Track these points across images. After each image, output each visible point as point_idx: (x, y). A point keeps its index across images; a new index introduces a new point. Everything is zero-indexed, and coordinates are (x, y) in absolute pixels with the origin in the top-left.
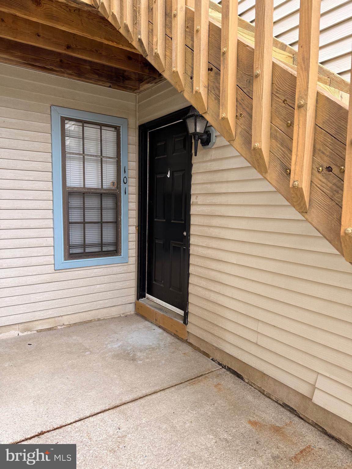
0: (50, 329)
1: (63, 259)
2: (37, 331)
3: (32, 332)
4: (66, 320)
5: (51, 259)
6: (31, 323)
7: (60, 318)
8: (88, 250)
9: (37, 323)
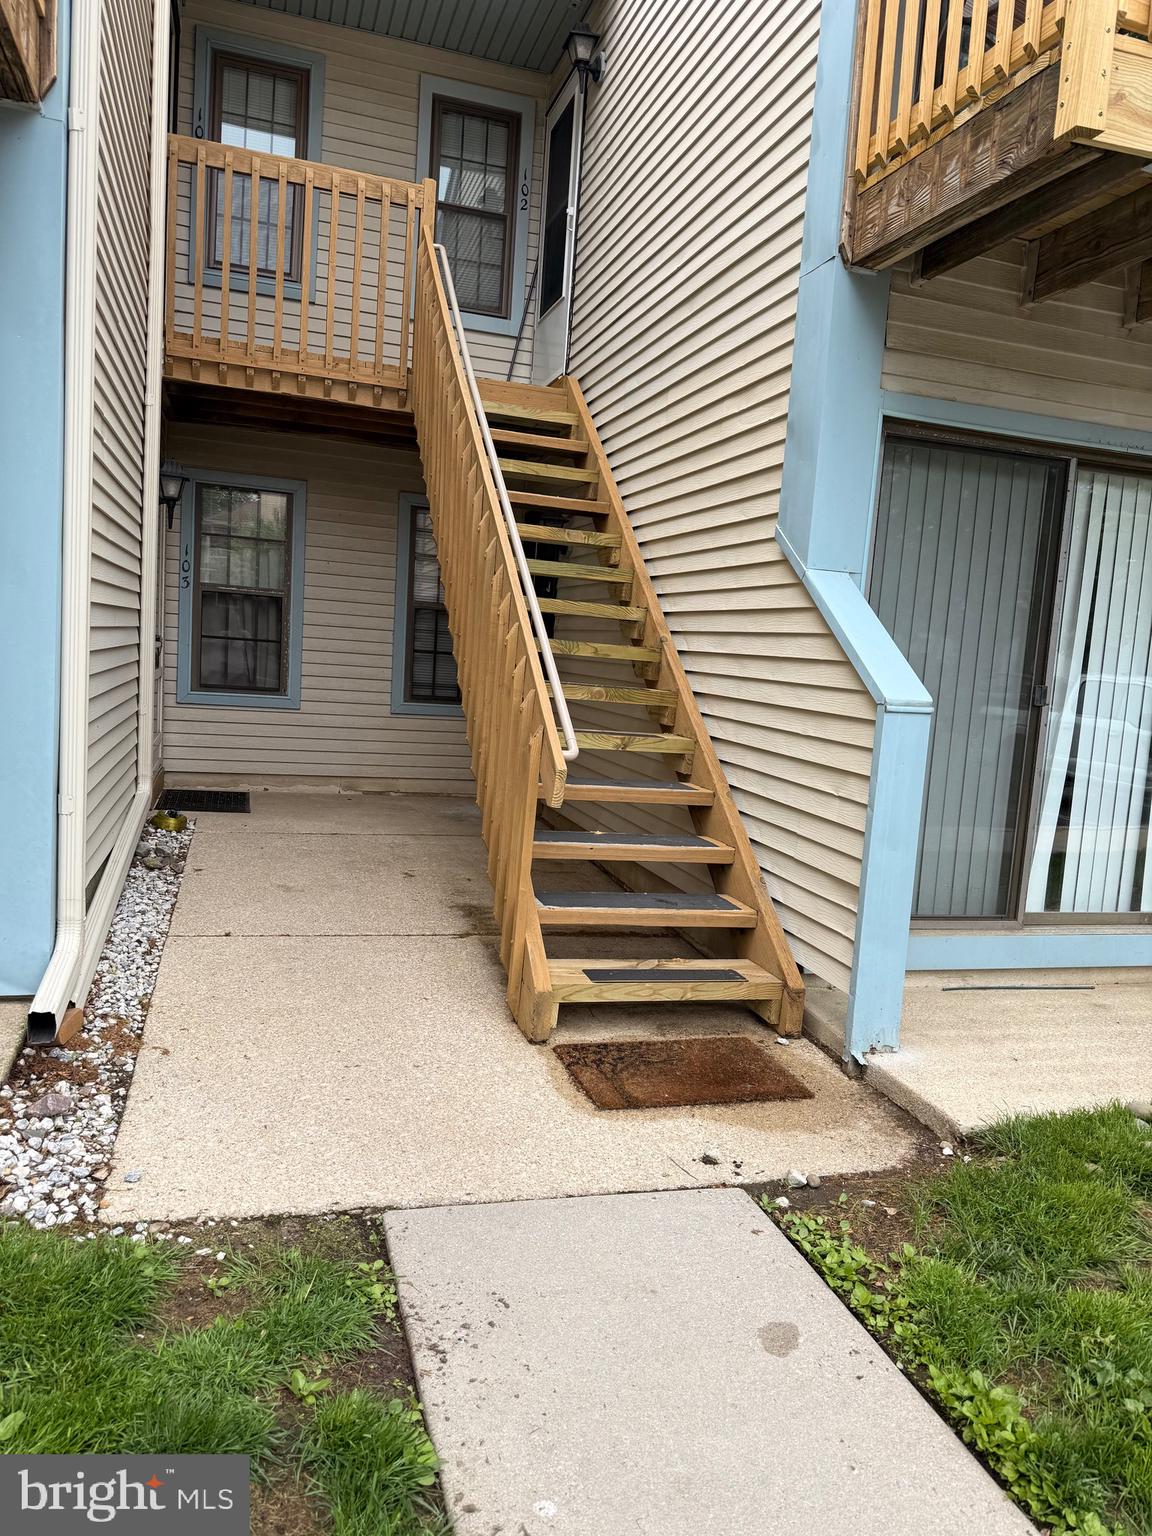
0: (380, 793)
1: (402, 700)
2: (364, 792)
3: (357, 793)
4: (403, 786)
5: (387, 698)
6: (357, 780)
7: (394, 781)
8: (439, 693)
9: (362, 781)
